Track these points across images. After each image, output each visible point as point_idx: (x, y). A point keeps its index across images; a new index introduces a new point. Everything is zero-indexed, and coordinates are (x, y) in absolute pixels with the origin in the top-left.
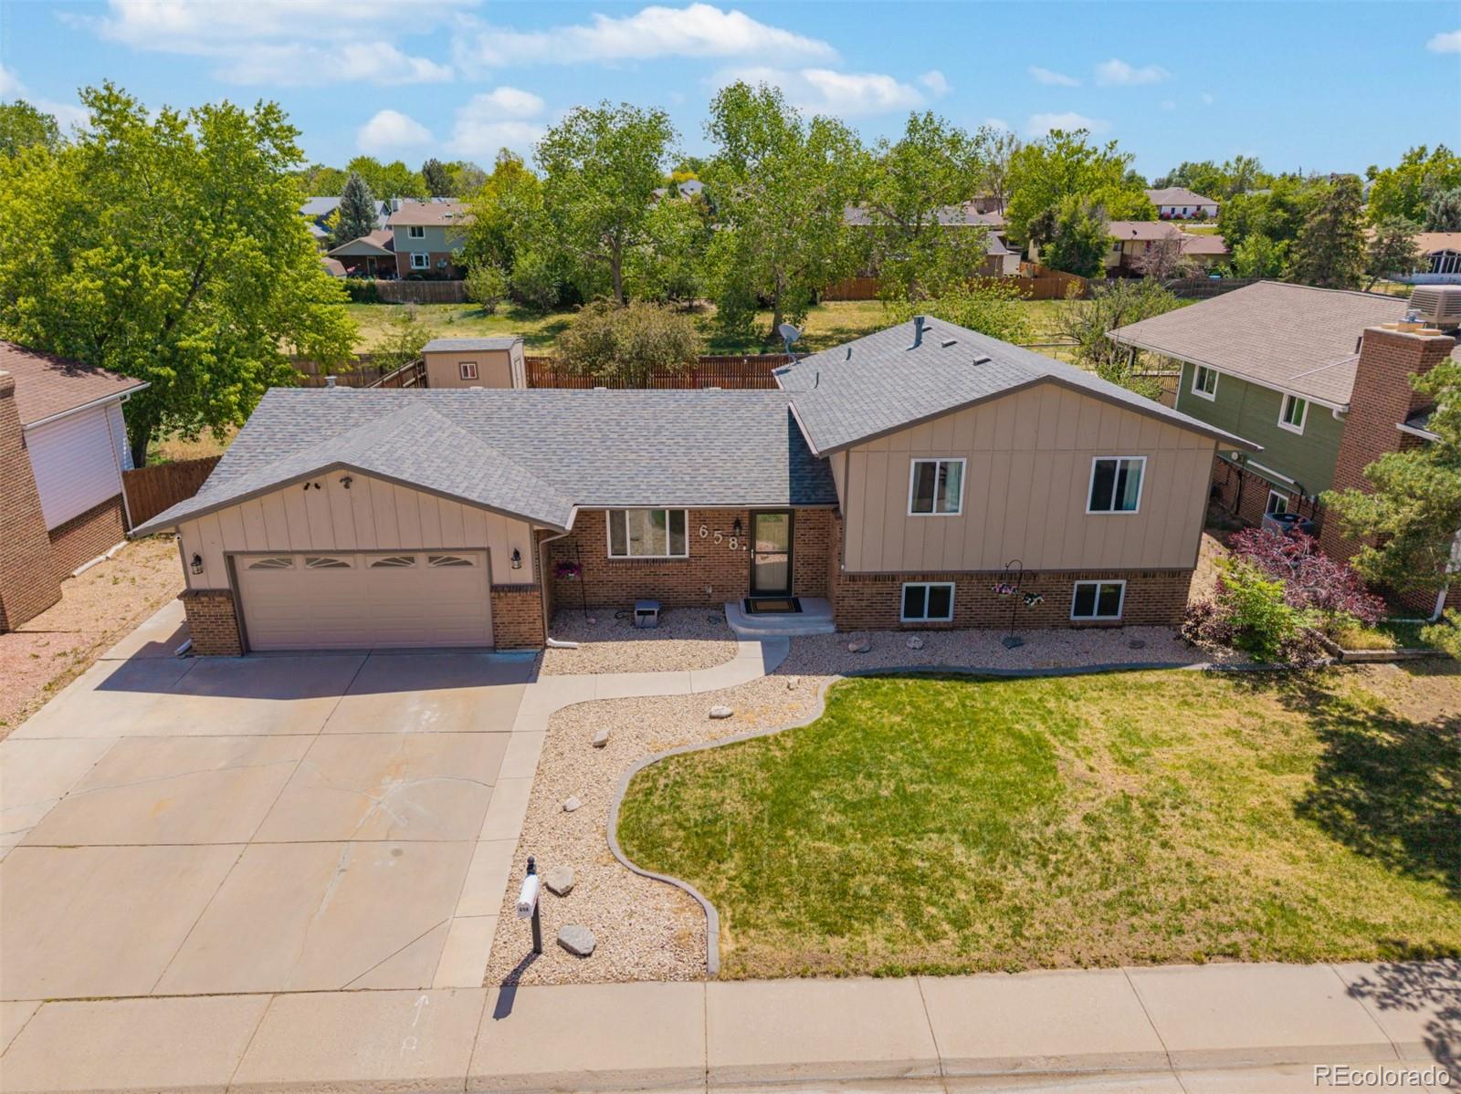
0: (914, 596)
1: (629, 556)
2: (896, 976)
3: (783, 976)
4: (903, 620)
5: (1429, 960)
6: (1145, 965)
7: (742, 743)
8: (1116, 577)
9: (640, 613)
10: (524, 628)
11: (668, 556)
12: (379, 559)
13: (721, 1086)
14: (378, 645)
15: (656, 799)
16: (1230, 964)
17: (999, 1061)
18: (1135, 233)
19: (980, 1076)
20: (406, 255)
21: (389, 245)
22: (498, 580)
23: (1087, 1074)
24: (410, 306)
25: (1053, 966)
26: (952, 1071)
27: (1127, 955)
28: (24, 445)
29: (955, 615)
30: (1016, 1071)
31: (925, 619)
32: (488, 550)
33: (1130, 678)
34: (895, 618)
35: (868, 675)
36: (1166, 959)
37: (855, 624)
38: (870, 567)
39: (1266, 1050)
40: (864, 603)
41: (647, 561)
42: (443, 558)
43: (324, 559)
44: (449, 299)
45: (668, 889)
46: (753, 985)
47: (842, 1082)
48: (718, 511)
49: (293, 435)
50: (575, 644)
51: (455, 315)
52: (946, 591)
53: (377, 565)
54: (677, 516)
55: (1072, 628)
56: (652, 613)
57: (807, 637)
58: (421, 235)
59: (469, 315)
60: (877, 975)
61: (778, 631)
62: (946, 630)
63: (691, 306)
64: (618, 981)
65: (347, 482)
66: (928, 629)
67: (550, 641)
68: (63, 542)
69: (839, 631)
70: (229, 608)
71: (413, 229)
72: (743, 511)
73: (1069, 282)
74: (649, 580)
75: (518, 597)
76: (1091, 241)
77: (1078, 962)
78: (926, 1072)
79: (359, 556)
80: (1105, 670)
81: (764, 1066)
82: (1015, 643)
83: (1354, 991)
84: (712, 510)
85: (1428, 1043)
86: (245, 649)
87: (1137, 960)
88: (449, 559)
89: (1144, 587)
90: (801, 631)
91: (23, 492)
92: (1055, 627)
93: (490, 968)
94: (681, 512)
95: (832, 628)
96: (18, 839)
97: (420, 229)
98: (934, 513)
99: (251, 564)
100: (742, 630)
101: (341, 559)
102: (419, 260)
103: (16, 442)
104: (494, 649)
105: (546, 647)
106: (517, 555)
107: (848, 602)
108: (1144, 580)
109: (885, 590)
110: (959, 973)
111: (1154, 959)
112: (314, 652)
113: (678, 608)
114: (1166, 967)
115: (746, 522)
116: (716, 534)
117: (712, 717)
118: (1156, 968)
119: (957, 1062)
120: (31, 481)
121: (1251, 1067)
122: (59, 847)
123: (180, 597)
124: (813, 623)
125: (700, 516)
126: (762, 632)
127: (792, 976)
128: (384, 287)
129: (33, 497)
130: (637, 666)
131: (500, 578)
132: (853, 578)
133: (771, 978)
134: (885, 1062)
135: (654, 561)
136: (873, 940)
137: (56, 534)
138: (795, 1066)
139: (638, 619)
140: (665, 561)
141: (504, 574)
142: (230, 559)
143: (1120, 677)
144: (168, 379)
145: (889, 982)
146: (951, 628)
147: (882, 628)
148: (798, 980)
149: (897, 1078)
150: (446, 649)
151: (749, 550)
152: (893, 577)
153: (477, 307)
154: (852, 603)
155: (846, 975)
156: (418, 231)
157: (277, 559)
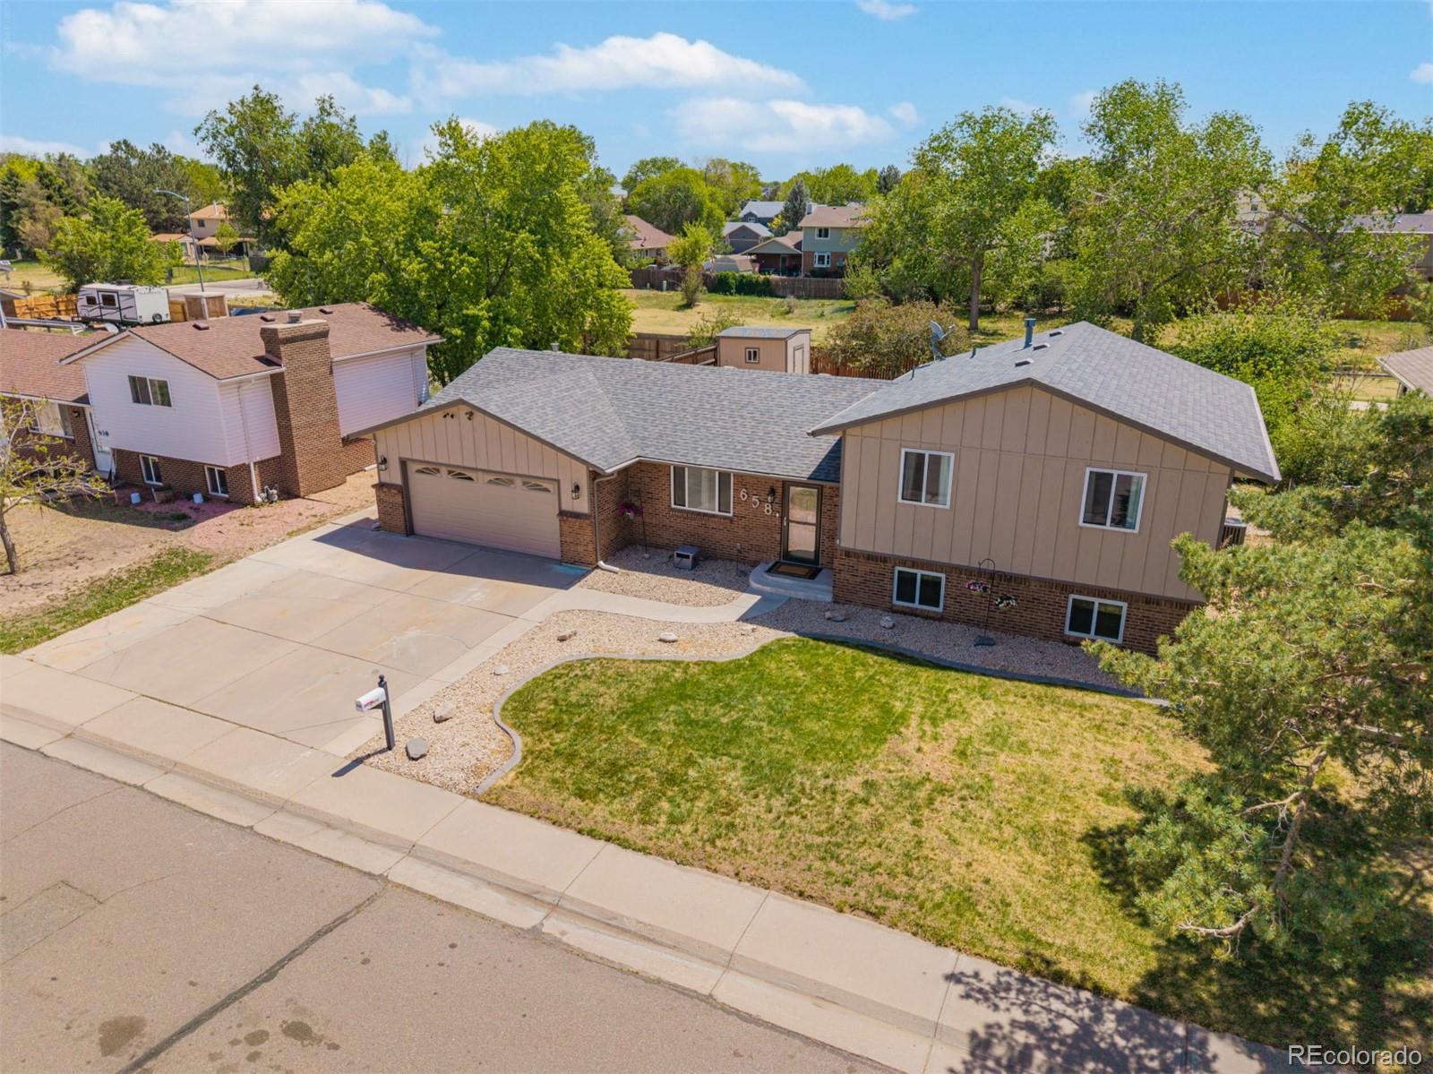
0: (906, 582)
1: (686, 508)
2: (594, 837)
3: (518, 811)
4: (895, 602)
5: (1067, 985)
6: (791, 895)
7: (659, 662)
8: (1114, 598)
9: (679, 555)
10: (580, 549)
11: (717, 512)
12: (491, 477)
13: (417, 857)
14: (501, 546)
15: (558, 683)
16: (868, 922)
17: (603, 911)
19: (582, 915)
20: (811, 254)
21: (798, 245)
22: (564, 507)
23: (661, 944)
24: (791, 300)
25: (715, 871)
26: (564, 903)
27: (782, 883)
28: (331, 373)
29: (945, 607)
30: (612, 922)
31: (916, 605)
32: (558, 481)
33: (1069, 694)
34: (887, 599)
35: (817, 638)
36: (812, 897)
37: (849, 598)
38: (865, 545)
39: (816, 983)
40: (859, 579)
41: (699, 514)
42: (534, 484)
43: (458, 472)
44: (832, 296)
45: (505, 738)
46: (496, 810)
47: (489, 883)
48: (757, 478)
49: (491, 382)
50: (617, 569)
51: (827, 310)
52: (937, 583)
53: (490, 481)
54: (724, 477)
55: (1064, 642)
56: (688, 557)
57: (806, 602)
58: (826, 236)
59: (842, 310)
60: (580, 832)
61: (782, 591)
62: (934, 619)
64: (418, 780)
65: (471, 415)
66: (916, 616)
67: (601, 563)
68: (352, 449)
69: (835, 602)
70: (399, 499)
71: (820, 230)
72: (777, 481)
74: (701, 531)
75: (577, 522)
77: (737, 874)
78: (549, 899)
79: (480, 474)
80: (1050, 683)
81: (449, 856)
82: (983, 642)
83: (954, 978)
84: (752, 477)
85: (974, 1035)
86: (410, 531)
87: (787, 889)
88: (536, 485)
89: (1146, 614)
90: (801, 595)
91: (325, 404)
92: (1047, 638)
93: (357, 748)
94: (728, 475)
95: (829, 598)
96: (202, 612)
97: (826, 230)
98: (923, 503)
99: (416, 469)
100: (753, 584)
101: (468, 474)
102: (821, 259)
103: (324, 369)
104: (560, 562)
105: (597, 567)
106: (577, 488)
107: (845, 576)
108: (1147, 607)
109: (878, 571)
110: (639, 850)
111: (801, 894)
112: (449, 541)
113: (723, 559)
114: (808, 903)
115: (780, 490)
116: (754, 499)
117: (661, 640)
118: (799, 901)
119: (572, 899)
120: (333, 398)
121: (794, 990)
123: (373, 486)
124: (819, 591)
125: (744, 480)
126: (768, 589)
127: (526, 813)
128: (777, 281)
129: (333, 409)
130: (650, 594)
131: (567, 506)
132: (848, 553)
133: (511, 810)
134: (524, 881)
135: (705, 515)
136: (600, 811)
137: (347, 441)
138: (467, 862)
139: (677, 559)
140: (713, 516)
141: (568, 505)
142: (404, 463)
143: (1059, 691)
144: (457, 337)
145: (586, 839)
146: (940, 618)
147: (874, 606)
148: (527, 818)
149: (526, 895)
150: (530, 556)
151: (782, 517)
152: (884, 559)
153: (850, 303)
154: (848, 577)
155: (560, 825)
156: (823, 232)
157: (431, 469)
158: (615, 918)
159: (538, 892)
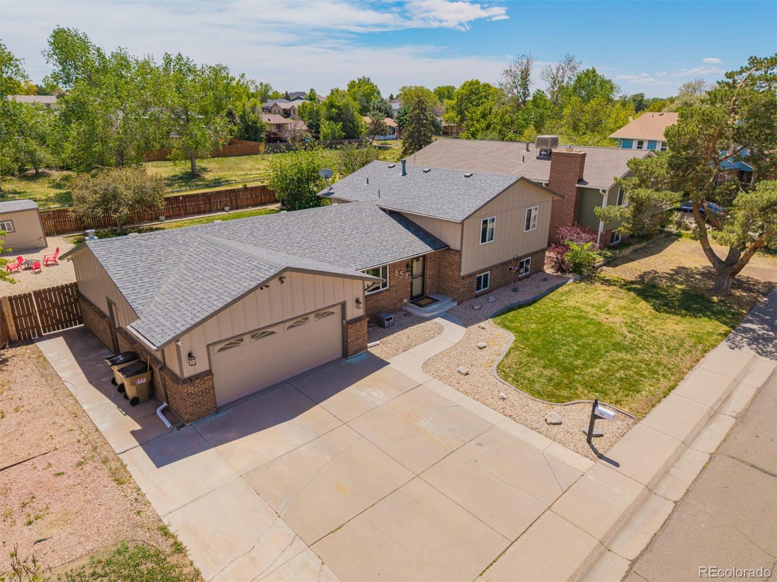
2: (668, 394)
3: (650, 409)
4: (476, 292)
8: (527, 257)
10: (360, 340)
11: (381, 289)
12: (291, 323)
18: (269, 120)
25: (687, 373)
29: (490, 286)
31: (482, 290)
32: (343, 302)
33: (561, 290)
37: (462, 299)
38: (469, 271)
40: (466, 289)
41: (374, 294)
42: (322, 313)
43: (259, 334)
46: (649, 415)
47: (705, 426)
50: (378, 342)
52: (487, 275)
53: (289, 327)
54: (383, 268)
55: (520, 280)
56: (391, 318)
60: (664, 397)
63: (37, 173)
64: (622, 436)
65: (282, 279)
66: (484, 293)
73: (259, 146)
75: (358, 324)
76: (258, 125)
79: (281, 325)
80: (552, 290)
81: (690, 434)
82: (517, 290)
86: (217, 407)
88: (325, 313)
93: (586, 456)
95: (455, 304)
98: (487, 242)
99: (218, 350)
100: (427, 315)
101: (270, 330)
105: (367, 347)
106: (357, 301)
108: (536, 256)
109: (472, 281)
110: (676, 385)
111: (698, 361)
115: (411, 263)
116: (401, 273)
122: (333, 532)
125: (395, 265)
127: (652, 408)
131: (348, 317)
133: (649, 411)
135: (377, 294)
136: (650, 388)
138: (694, 429)
139: (387, 323)
140: (381, 292)
142: (208, 349)
143: (558, 291)
146: (490, 291)
147: (471, 298)
148: (655, 408)
150: (322, 366)
151: (411, 278)
155: (660, 400)
157: (235, 341)
158: (721, 399)
159: (710, 414)
